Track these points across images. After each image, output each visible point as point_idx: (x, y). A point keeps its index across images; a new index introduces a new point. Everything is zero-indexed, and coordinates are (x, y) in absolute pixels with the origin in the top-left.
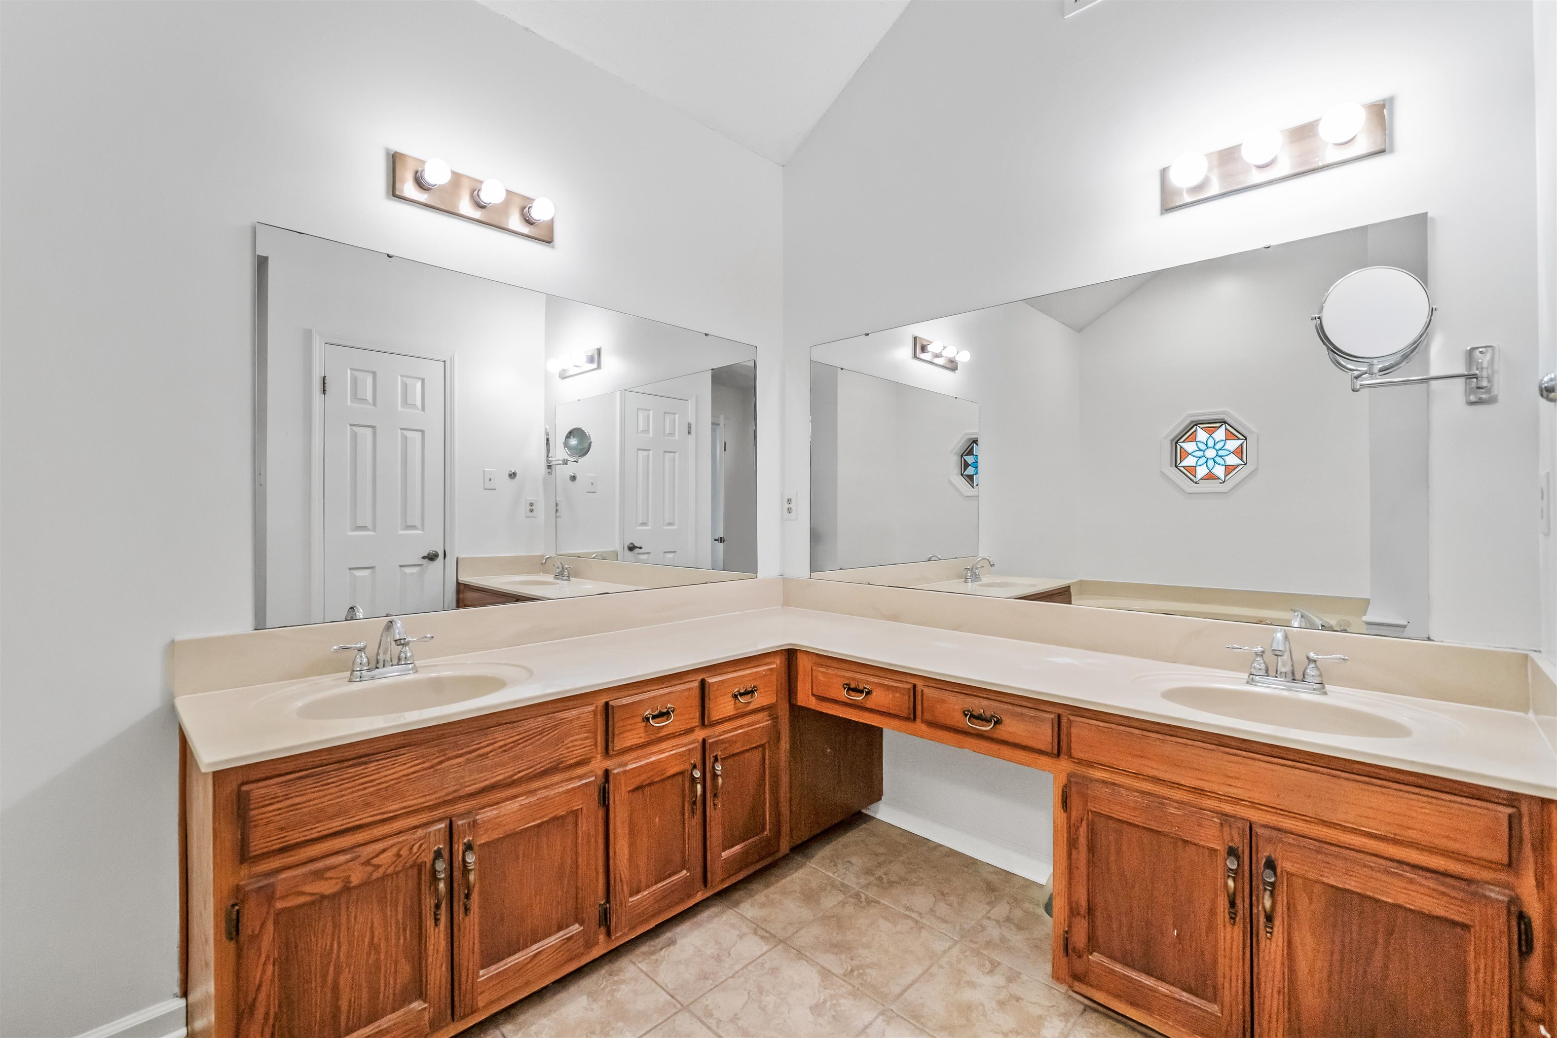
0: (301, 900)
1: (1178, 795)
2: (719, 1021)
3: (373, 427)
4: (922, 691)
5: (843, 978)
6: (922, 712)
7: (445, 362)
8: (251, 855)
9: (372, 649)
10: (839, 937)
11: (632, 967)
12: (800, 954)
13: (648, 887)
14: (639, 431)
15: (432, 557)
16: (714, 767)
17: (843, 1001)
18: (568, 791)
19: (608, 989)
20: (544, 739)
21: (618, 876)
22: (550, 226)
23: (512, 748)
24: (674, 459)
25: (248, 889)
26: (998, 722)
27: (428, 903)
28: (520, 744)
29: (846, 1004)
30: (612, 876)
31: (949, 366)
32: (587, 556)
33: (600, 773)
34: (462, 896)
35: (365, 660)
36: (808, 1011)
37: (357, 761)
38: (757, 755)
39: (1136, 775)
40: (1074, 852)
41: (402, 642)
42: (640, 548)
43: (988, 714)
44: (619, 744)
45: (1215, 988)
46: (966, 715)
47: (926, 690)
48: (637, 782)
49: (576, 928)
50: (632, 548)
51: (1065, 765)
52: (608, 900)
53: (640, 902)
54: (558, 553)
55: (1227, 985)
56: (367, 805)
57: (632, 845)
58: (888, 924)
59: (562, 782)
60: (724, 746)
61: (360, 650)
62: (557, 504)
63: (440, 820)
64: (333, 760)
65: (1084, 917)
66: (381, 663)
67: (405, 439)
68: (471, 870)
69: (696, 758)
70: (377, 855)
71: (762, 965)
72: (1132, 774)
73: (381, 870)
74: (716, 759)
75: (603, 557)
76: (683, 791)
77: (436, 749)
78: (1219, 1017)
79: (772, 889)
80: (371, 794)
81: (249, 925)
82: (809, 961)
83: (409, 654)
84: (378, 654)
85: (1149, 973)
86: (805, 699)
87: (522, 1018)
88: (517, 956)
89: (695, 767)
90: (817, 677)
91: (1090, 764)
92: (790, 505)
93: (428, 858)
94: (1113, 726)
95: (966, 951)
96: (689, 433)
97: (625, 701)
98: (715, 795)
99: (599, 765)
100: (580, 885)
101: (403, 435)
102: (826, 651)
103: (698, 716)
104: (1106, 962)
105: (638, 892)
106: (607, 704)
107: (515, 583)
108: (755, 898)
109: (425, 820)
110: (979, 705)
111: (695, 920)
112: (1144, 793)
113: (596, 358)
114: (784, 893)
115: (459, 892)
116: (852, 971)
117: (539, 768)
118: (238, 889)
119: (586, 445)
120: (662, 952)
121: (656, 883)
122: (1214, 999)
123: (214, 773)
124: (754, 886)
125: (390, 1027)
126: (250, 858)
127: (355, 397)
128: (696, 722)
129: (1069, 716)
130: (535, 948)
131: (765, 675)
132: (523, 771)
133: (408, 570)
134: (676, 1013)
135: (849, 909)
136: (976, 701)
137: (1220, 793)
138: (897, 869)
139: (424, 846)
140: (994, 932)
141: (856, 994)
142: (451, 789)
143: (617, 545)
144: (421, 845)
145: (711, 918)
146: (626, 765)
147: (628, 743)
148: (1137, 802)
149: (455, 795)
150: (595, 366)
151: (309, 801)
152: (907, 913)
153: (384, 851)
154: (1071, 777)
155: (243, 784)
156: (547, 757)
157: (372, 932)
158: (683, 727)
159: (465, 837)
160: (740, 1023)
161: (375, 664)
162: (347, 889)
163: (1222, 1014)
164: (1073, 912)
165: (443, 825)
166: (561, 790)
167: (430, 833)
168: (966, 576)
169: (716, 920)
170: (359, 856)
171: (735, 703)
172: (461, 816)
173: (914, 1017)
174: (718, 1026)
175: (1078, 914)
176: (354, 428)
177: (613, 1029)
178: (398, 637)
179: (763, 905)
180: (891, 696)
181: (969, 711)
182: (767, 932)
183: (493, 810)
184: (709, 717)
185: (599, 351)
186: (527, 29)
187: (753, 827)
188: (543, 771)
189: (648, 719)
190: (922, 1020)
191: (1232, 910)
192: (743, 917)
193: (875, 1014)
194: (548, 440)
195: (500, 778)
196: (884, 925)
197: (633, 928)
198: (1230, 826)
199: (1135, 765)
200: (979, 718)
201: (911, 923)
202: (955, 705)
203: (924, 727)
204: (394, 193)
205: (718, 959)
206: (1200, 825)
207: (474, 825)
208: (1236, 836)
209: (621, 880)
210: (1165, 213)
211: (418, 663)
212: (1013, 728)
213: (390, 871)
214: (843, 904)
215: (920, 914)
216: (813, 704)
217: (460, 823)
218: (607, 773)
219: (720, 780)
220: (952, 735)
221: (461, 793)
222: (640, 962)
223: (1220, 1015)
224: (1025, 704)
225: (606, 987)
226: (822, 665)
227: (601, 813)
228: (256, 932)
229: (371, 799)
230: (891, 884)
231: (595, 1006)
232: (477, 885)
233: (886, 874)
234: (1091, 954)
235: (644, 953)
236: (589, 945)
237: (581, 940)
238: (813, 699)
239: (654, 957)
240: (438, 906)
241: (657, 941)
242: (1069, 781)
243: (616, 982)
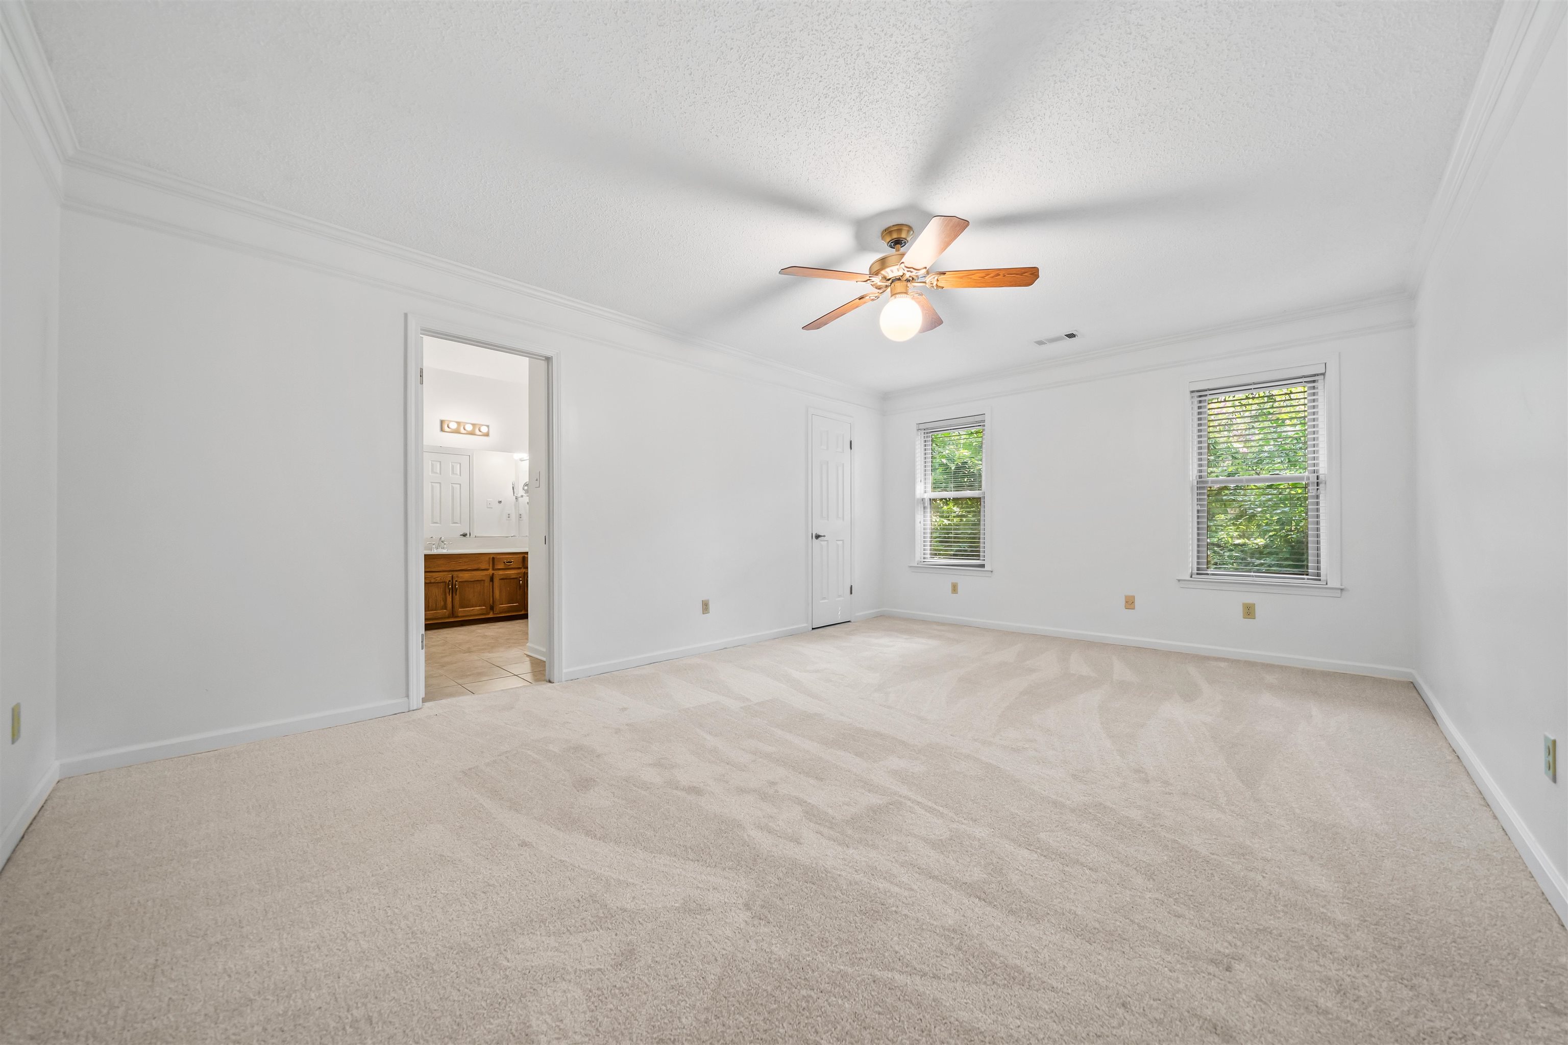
3: (440, 483)
13: (505, 604)
15: (464, 535)
18: (481, 575)
20: (475, 562)
21: (496, 599)
23: (467, 562)
28: (469, 562)
30: (494, 598)
34: (455, 591)
41: (443, 542)
44: (496, 567)
48: (502, 577)
49: (483, 609)
52: (493, 604)
53: (503, 607)
57: (500, 592)
59: (480, 573)
66: (439, 548)
67: (453, 488)
68: (457, 586)
69: (521, 575)
77: (449, 559)
88: (468, 608)
93: (448, 581)
97: (498, 557)
99: (491, 572)
100: (485, 598)
101: (452, 486)
103: (522, 564)
105: (502, 605)
106: (493, 557)
109: (447, 573)
121: (508, 604)
128: (521, 566)
130: (473, 608)
132: (470, 568)
139: (446, 578)
142: (453, 568)
146: (499, 573)
147: (499, 568)
156: (475, 567)
157: (436, 593)
158: (517, 567)
159: (456, 579)
165: (451, 575)
166: (479, 575)
183: (462, 575)
188: (476, 569)
189: (505, 563)
195: (464, 568)
197: (500, 613)
204: (442, 430)
207: (458, 577)
209: (496, 603)
211: (448, 549)
213: (439, 582)
217: (455, 576)
218: (493, 574)
221: (455, 570)
227: (491, 583)
232: (458, 590)
236: (488, 614)
237: (485, 611)
240: (449, 592)
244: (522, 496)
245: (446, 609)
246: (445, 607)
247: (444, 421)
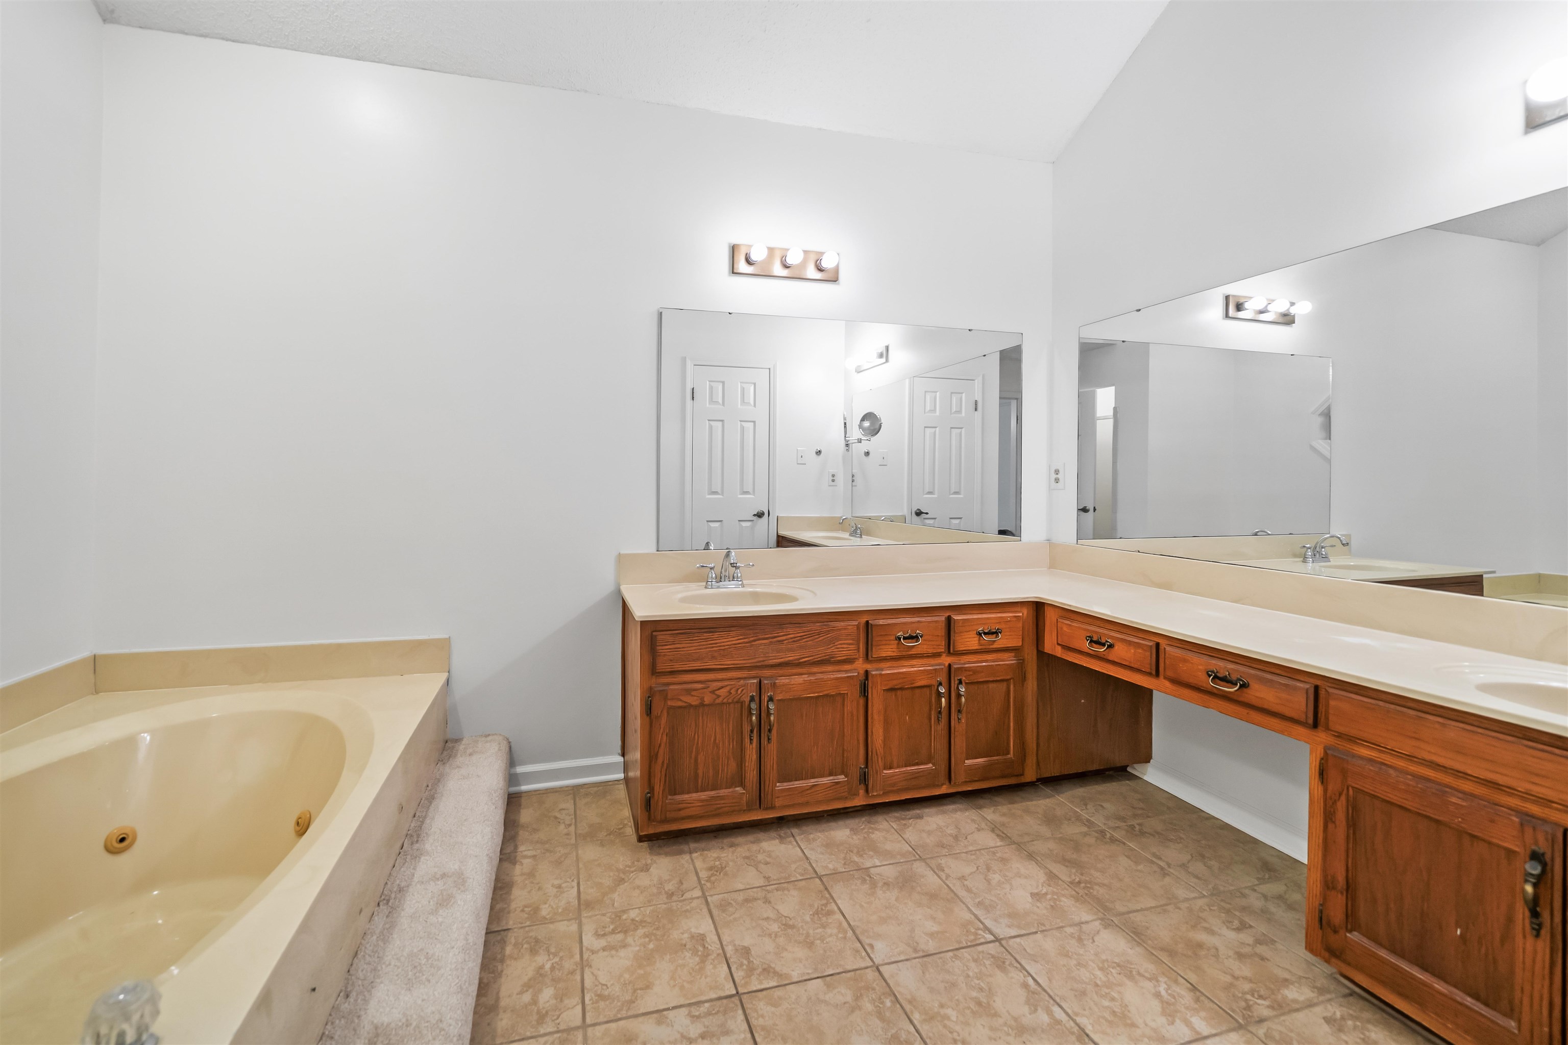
0: (680, 704)
1: (1467, 786)
2: (948, 876)
3: (722, 421)
4: (1165, 648)
5: (1069, 884)
6: (1165, 670)
7: (769, 369)
8: (657, 671)
9: (718, 569)
10: (1074, 856)
11: (885, 823)
12: (1031, 856)
13: (898, 767)
14: (926, 411)
15: (760, 515)
16: (958, 688)
17: (1063, 899)
18: (837, 679)
19: (866, 830)
20: (820, 639)
21: (874, 750)
22: (836, 270)
23: (799, 640)
24: (961, 434)
25: (656, 689)
26: (1244, 686)
27: (746, 728)
28: (804, 639)
29: (1067, 902)
30: (870, 749)
31: (1280, 320)
32: (878, 518)
33: (862, 672)
34: (767, 730)
35: (714, 575)
36: (1029, 895)
37: (709, 630)
38: (1003, 686)
39: (1410, 758)
40: (1330, 826)
41: (735, 565)
42: (927, 513)
43: (1234, 677)
44: (876, 653)
45: (1511, 1002)
46: (1210, 676)
47: (1168, 648)
48: (890, 684)
49: (842, 778)
50: (919, 513)
51: (1323, 737)
52: (867, 767)
53: (893, 775)
54: (853, 515)
55: (1526, 1001)
56: (713, 657)
57: (886, 730)
58: (1130, 861)
59: (834, 672)
60: (968, 673)
61: (711, 568)
62: (853, 476)
63: (754, 678)
64: (696, 627)
65: (1342, 893)
66: (723, 580)
67: (743, 428)
68: (772, 714)
69: (942, 678)
70: (719, 689)
71: (994, 853)
72: (1404, 756)
73: (721, 699)
74: (960, 682)
75: (891, 519)
76: (930, 702)
77: (751, 631)
78: (1513, 1033)
79: (1015, 806)
80: (715, 651)
81: (656, 710)
82: (1037, 862)
83: (739, 575)
84: (721, 573)
85: (1424, 968)
86: (1050, 646)
87: (804, 828)
88: (801, 782)
89: (940, 684)
90: (1062, 628)
91: (1352, 739)
92: (1058, 476)
93: (747, 700)
94: (1381, 703)
95: (1213, 906)
96: (976, 409)
97: (881, 622)
98: (959, 711)
99: (860, 666)
100: (846, 748)
101: (741, 425)
102: (1070, 606)
103: (944, 644)
104: (1365, 942)
105: (890, 768)
106: (867, 622)
107: (819, 537)
108: (998, 807)
109: (745, 675)
110: (1223, 667)
111: (941, 808)
112: (1415, 776)
113: (885, 354)
114: (1027, 811)
115: (765, 728)
116: (1079, 882)
117: (818, 658)
118: (651, 688)
119: (877, 426)
120: (910, 821)
121: (906, 766)
122: (1510, 1013)
123: (641, 622)
124: (999, 799)
125: (724, 796)
126: (657, 673)
127: (712, 401)
128: (942, 649)
129: (1327, 688)
130: (813, 781)
131: (1010, 621)
132: (806, 657)
133: (744, 524)
134: (914, 860)
135: (1091, 840)
136: (1221, 664)
137: (1520, 789)
138: (1154, 824)
139: (744, 691)
140: (1256, 902)
141: (1077, 898)
142: (761, 659)
143: (905, 511)
144: (743, 690)
145: (955, 811)
146: (882, 670)
147: (884, 654)
148: (1409, 785)
149: (763, 663)
150: (884, 360)
151: (683, 648)
152: (1154, 859)
153: (722, 687)
154: (1329, 749)
155: (653, 631)
156: (822, 652)
157: (715, 736)
158: (931, 651)
159: (768, 692)
160: (966, 883)
161: (720, 579)
162: (702, 705)
163: (1519, 1030)
164: (1328, 884)
165: (755, 681)
166: (832, 676)
167: (748, 684)
168: (1305, 554)
169: (959, 813)
170: (709, 687)
171: (979, 640)
172: (766, 678)
173: (1134, 933)
174: (946, 879)
175: (1334, 888)
176: (711, 422)
177: (866, 854)
178: (732, 562)
179: (1004, 815)
180: (1132, 651)
181: (1213, 672)
182: (1003, 833)
183: (786, 679)
184: (954, 648)
185: (887, 348)
186: (820, 129)
187: (996, 747)
188: (821, 660)
189: (900, 639)
190: (1143, 937)
191: (1534, 920)
192: (984, 818)
193: (1095, 917)
194: (845, 424)
195: (791, 658)
196: (1124, 861)
197: (886, 793)
198: (1534, 829)
199: (1407, 747)
200: (1225, 680)
201: (1155, 868)
202: (1198, 667)
203: (1167, 684)
204: (733, 270)
205: (956, 838)
206: (1492, 821)
207: (774, 685)
208: (1541, 838)
209: (877, 755)
210: (1530, 132)
211: (745, 582)
212: (1260, 693)
213: (725, 701)
214: (1085, 834)
215: (1169, 865)
216: (1059, 652)
217: (766, 682)
218: (867, 672)
219: (963, 699)
220: (1197, 694)
221: (766, 663)
222: (892, 822)
223: (1516, 1031)
224: (1278, 672)
225: (864, 829)
226: (1067, 619)
227: (862, 701)
228: (659, 715)
229: (716, 654)
230: (1142, 833)
231: (854, 837)
232: (775, 725)
233: (1139, 825)
234: (1350, 931)
235: (897, 818)
236: (854, 794)
237: (846, 787)
238: (1059, 648)
239: (904, 822)
240: (752, 731)
241: (908, 813)
242: (1326, 753)
243: (872, 828)
244: (860, 441)
245: (742, 784)
246: (739, 779)
247: (738, 245)
